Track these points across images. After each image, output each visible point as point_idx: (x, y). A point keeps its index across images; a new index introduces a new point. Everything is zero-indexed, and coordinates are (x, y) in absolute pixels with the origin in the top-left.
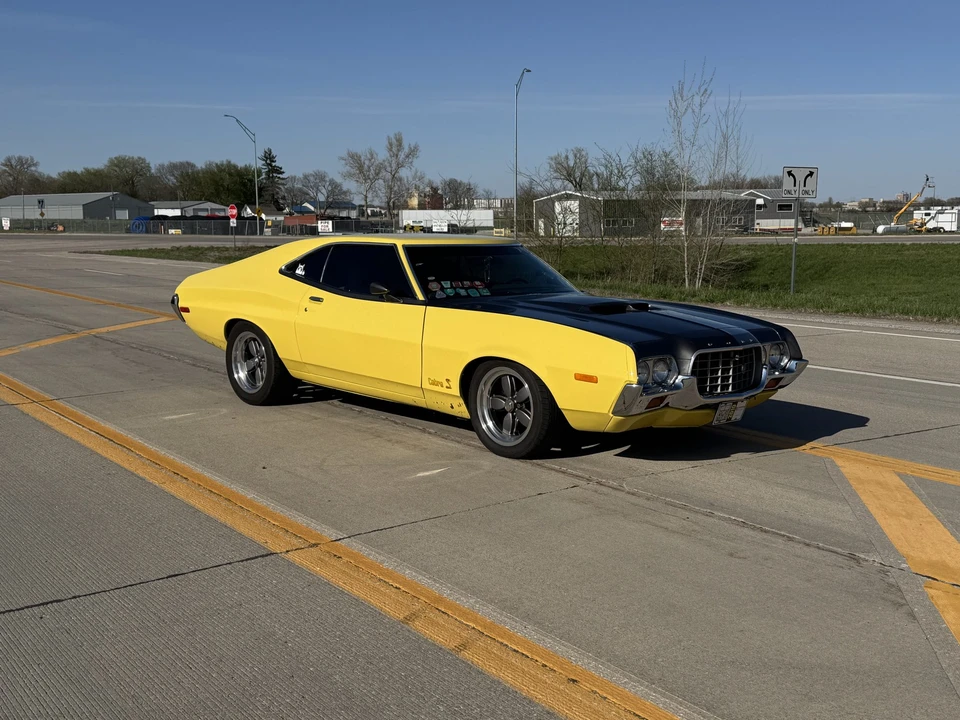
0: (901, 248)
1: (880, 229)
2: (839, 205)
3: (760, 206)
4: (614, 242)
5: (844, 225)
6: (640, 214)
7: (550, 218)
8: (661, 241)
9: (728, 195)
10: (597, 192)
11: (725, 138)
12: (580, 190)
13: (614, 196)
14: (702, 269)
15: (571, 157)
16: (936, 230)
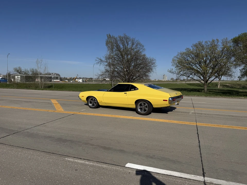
0: (73, 84)
1: (71, 82)
2: (66, 78)
3: (53, 78)
4: (27, 83)
5: (66, 81)
6: (32, 78)
7: (14, 79)
8: (35, 83)
9: (46, 76)
10: (24, 75)
11: (45, 68)
12: (20, 74)
13: (27, 75)
14: (43, 87)
15: (18, 68)
16: (79, 82)
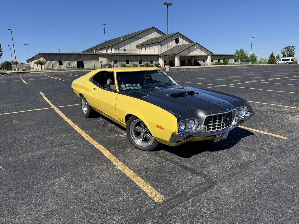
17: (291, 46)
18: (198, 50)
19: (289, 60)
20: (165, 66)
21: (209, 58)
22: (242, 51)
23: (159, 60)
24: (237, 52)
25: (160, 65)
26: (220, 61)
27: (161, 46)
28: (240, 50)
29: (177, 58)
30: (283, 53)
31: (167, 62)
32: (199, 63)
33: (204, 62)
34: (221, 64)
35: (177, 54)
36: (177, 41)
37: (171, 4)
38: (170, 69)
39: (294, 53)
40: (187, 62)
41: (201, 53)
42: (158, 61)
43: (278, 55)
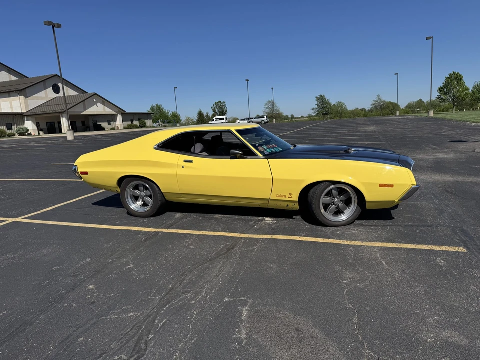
17: (222, 102)
18: (99, 104)
19: (223, 119)
20: (39, 134)
21: (119, 118)
22: (159, 108)
23: (26, 122)
24: (152, 108)
25: (29, 132)
26: (134, 122)
27: (26, 97)
28: (156, 106)
29: (64, 119)
30: (214, 111)
31: (43, 126)
32: (102, 126)
33: (109, 124)
34: (136, 127)
35: (63, 111)
36: (56, 90)
37: (59, 26)
38: (75, 137)
39: (226, 111)
40: (81, 125)
41: (105, 110)
42: (24, 124)
43: (207, 114)
